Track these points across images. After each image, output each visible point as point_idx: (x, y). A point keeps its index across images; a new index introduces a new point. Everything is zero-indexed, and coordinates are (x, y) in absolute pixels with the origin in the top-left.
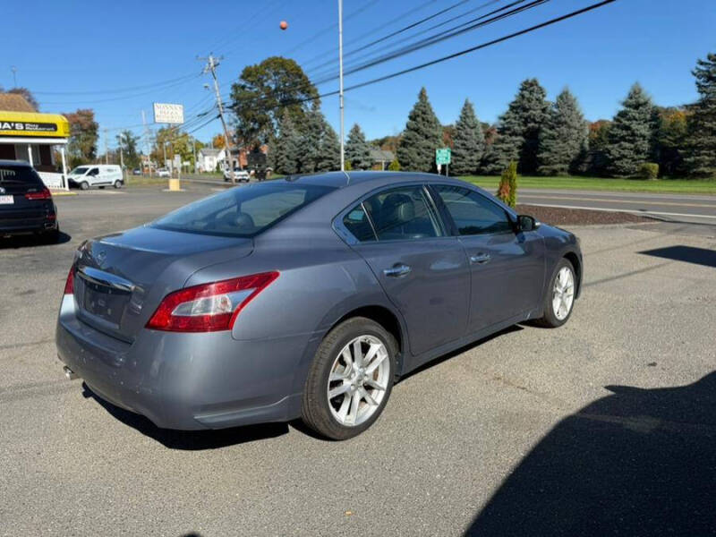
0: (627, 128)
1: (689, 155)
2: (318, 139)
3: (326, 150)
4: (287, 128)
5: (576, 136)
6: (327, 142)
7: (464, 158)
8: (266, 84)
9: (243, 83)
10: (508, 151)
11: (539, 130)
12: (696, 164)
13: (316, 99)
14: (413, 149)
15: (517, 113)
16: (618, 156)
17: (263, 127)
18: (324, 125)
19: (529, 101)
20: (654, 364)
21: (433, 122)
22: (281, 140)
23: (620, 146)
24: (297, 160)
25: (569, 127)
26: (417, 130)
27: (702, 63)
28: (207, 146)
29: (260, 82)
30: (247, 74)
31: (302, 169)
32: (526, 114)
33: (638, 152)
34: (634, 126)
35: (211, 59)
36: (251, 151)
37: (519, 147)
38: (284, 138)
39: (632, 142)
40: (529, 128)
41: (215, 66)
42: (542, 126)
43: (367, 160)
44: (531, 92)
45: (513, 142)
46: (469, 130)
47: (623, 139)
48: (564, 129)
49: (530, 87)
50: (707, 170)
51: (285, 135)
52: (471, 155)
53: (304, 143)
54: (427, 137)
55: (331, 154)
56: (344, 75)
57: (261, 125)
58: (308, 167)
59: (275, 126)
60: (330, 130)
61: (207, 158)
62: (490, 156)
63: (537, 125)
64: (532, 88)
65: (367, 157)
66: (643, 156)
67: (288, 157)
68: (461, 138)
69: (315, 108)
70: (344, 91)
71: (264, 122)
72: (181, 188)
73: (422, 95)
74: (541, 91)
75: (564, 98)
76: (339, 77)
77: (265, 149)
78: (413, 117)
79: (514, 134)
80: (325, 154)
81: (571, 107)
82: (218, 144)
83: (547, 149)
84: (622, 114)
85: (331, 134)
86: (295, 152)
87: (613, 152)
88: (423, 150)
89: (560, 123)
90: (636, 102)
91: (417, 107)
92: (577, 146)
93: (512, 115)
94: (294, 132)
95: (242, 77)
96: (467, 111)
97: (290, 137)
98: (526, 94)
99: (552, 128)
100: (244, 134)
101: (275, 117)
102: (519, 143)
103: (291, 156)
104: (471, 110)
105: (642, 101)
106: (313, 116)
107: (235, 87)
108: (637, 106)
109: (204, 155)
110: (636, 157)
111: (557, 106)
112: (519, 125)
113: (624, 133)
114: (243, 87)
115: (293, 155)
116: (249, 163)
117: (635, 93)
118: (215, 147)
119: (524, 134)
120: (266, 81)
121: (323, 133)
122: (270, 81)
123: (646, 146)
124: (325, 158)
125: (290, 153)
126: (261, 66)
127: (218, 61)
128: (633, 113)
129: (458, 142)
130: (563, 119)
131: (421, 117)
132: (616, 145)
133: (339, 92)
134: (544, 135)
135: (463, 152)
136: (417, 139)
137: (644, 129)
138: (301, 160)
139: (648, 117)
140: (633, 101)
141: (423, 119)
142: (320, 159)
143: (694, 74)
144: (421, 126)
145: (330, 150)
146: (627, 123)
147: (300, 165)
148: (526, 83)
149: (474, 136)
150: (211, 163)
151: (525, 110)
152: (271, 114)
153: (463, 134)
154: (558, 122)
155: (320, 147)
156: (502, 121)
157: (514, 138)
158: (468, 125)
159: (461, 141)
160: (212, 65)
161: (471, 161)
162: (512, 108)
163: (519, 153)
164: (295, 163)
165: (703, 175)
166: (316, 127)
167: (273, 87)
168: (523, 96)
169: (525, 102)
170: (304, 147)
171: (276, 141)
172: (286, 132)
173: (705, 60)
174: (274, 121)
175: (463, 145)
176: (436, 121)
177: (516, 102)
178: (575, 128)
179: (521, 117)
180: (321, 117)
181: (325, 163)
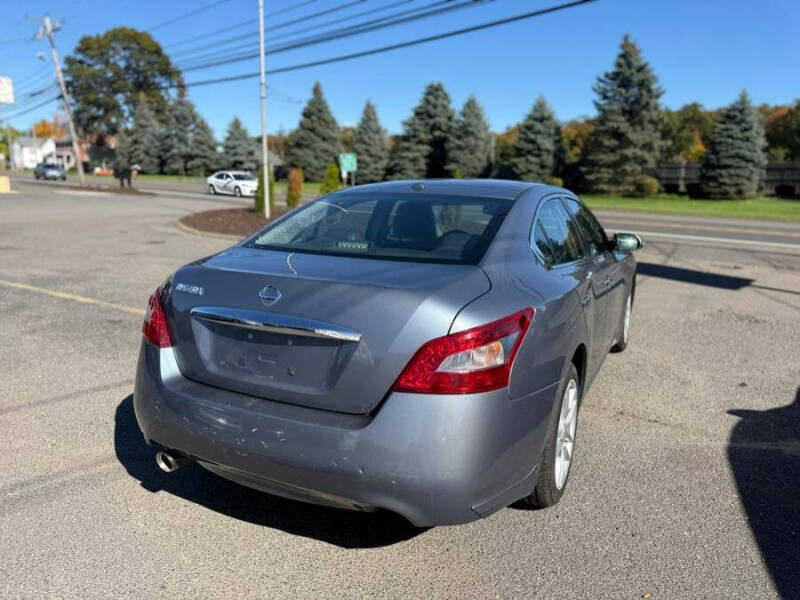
0: (533, 142)
1: (589, 173)
2: (186, 132)
3: (197, 147)
4: (143, 116)
5: (482, 148)
6: (199, 138)
7: (368, 165)
8: (112, 60)
9: (79, 57)
10: (414, 160)
11: (444, 140)
12: (597, 181)
13: (182, 87)
14: (309, 152)
15: (422, 119)
16: (524, 170)
17: (110, 114)
18: (194, 117)
19: (435, 106)
21: (330, 123)
22: (136, 131)
23: (527, 161)
24: (159, 157)
25: (477, 138)
26: (312, 130)
27: (601, 81)
28: (24, 134)
29: (103, 57)
30: (85, 46)
31: (166, 169)
32: (431, 121)
33: (543, 166)
34: (540, 140)
35: (48, 21)
36: (92, 144)
37: (426, 157)
38: (141, 130)
39: (538, 156)
40: (435, 138)
41: (55, 30)
42: (448, 135)
43: (252, 161)
44: (437, 97)
45: (419, 151)
46: (371, 134)
47: (529, 152)
48: (471, 140)
49: (434, 91)
50: (604, 187)
51: (142, 126)
52: (376, 162)
53: (167, 137)
54: (324, 139)
55: (204, 151)
57: (107, 111)
58: (175, 166)
59: (126, 114)
60: (202, 122)
61: (26, 151)
62: (396, 165)
63: (443, 134)
64: (436, 94)
65: (251, 158)
66: (548, 171)
67: (147, 153)
68: (364, 143)
69: (182, 95)
70: (267, 73)
71: (111, 108)
72: (12, 188)
73: (317, 90)
74: (446, 97)
75: (471, 105)
77: (113, 143)
78: (307, 114)
79: (420, 142)
80: (197, 151)
81: (478, 117)
82: (42, 132)
83: (455, 161)
84: (529, 128)
85: (203, 128)
86: (156, 147)
87: (521, 166)
88: (321, 154)
89: (468, 133)
90: (540, 117)
91: (311, 103)
92: (484, 158)
93: (418, 122)
94: (154, 122)
95: (79, 50)
96: (369, 115)
97: (149, 129)
98: (431, 98)
99: (459, 138)
100: (83, 123)
101: (127, 103)
102: (425, 153)
103: (151, 152)
104: (374, 113)
105: (546, 114)
106: (180, 103)
107: (69, 61)
108: (542, 120)
109: (22, 146)
110: (541, 171)
111: (464, 114)
112: (425, 133)
113: (530, 147)
114: (81, 62)
115: (154, 151)
116: (93, 158)
117: (540, 106)
118: (39, 136)
119: (431, 143)
120: (113, 56)
121: (192, 127)
122: (117, 57)
123: (549, 160)
124: (197, 156)
125: (149, 148)
126: (106, 36)
127: (58, 25)
128: (539, 126)
129: (360, 147)
130: (470, 129)
131: (316, 114)
132: (523, 159)
134: (452, 145)
135: (367, 159)
136: (314, 142)
137: (548, 144)
138: (164, 157)
139: (552, 131)
140: (538, 115)
141: (319, 118)
142: (189, 157)
143: (594, 90)
144: (316, 125)
145: (204, 147)
146: (532, 136)
147: (163, 163)
148: (431, 87)
149: (378, 142)
150: (33, 157)
151: (431, 116)
152: (120, 98)
153: (366, 139)
154: (465, 131)
155: (190, 142)
156: (407, 128)
157: (420, 147)
158: (371, 129)
159: (364, 147)
160: (49, 29)
161: (376, 169)
162: (418, 114)
163: (427, 164)
164: (156, 161)
165: (602, 192)
166: (185, 118)
167: (122, 64)
168: (427, 102)
169: (430, 108)
170: (168, 141)
171: (128, 133)
172: (142, 122)
173: (602, 77)
174: (125, 108)
175: (367, 150)
176: (334, 122)
177: (420, 107)
178: (482, 140)
179: (427, 124)
180: (190, 107)
181: (197, 162)
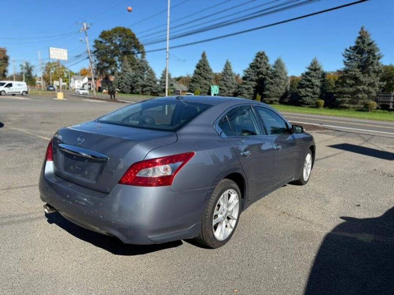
0: (309, 81)
1: (339, 97)
2: (144, 74)
3: (148, 82)
4: (126, 67)
5: (283, 83)
6: (149, 77)
7: (225, 91)
8: (114, 42)
9: (101, 40)
10: (248, 89)
11: (264, 79)
12: (342, 102)
13: (143, 53)
14: (198, 85)
15: (254, 69)
16: (304, 94)
17: (112, 65)
18: (148, 67)
19: (260, 63)
20: (359, 205)
21: (209, 71)
22: (122, 74)
23: (306, 90)
24: (131, 86)
25: (281, 79)
26: (200, 74)
27: (347, 51)
28: (76, 74)
29: (111, 40)
30: (104, 35)
31: (134, 91)
32: (258, 70)
33: (314, 94)
34: (313, 80)
35: (85, 24)
36: (103, 79)
37: (254, 88)
38: (124, 73)
39: (312, 88)
40: (259, 78)
41: (87, 28)
42: (266, 77)
43: (172, 89)
44: (261, 58)
45: (251, 84)
46: (228, 77)
47: (307, 86)
48: (277, 80)
49: (261, 55)
50: (347, 105)
51: (125, 71)
52: (229, 90)
53: (135, 76)
54: (205, 79)
55: (151, 83)
56: (170, 39)
57: (110, 64)
58: (138, 90)
59: (118, 66)
60: (151, 70)
61: (76, 81)
62: (239, 91)
63: (264, 77)
64: (262, 57)
65: (172, 87)
66: (317, 96)
67: (126, 84)
68: (224, 81)
69: (143, 57)
71: (112, 63)
72: (64, 98)
73: (204, 55)
74: (266, 58)
75: (278, 62)
76: (166, 40)
77: (112, 78)
78: (198, 67)
79: (252, 80)
80: (148, 84)
81: (282, 68)
82: (84, 73)
83: (268, 90)
84: (307, 74)
85: (152, 73)
86: (130, 81)
87: (302, 93)
88: (203, 86)
89: (276, 76)
90: (315, 67)
91: (200, 61)
92: (284, 88)
93: (251, 70)
94: (130, 70)
95: (100, 37)
96: (227, 67)
97: (128, 72)
98: (258, 58)
99: (271, 78)
100: (100, 69)
101: (119, 60)
102: (254, 85)
103: (128, 84)
104: (230, 66)
105: (317, 67)
106: (142, 61)
107: (96, 41)
108: (315, 70)
109: (75, 80)
110: (313, 96)
111: (274, 67)
112: (255, 76)
113: (308, 83)
114: (101, 42)
115: (129, 83)
116: (102, 85)
117: (314, 63)
118: (82, 75)
119: (256, 81)
120: (114, 40)
121: (146, 72)
122: (116, 40)
123: (318, 90)
124: (148, 86)
125: (127, 81)
126: (112, 31)
127: (89, 26)
128: (313, 73)
129: (222, 83)
130: (277, 74)
131: (202, 67)
132: (304, 89)
133: (166, 49)
134: (267, 82)
135: (225, 88)
136: (200, 79)
137: (317, 82)
138: (133, 86)
139: (320, 76)
140: (313, 67)
141: (204, 69)
142: (144, 86)
143: (343, 55)
144: (202, 72)
145: (151, 82)
146: (310, 78)
147: (133, 88)
148: (259, 53)
149: (231, 80)
150: (79, 84)
151: (258, 68)
152: (116, 58)
153: (225, 78)
154: (275, 75)
155: (145, 79)
156: (246, 73)
157: (252, 82)
158: (227, 73)
159: (224, 82)
160: (85, 28)
161: (229, 93)
162: (251, 66)
163: (254, 91)
164: (130, 88)
165: (345, 108)
166: (143, 68)
167: (118, 43)
168: (257, 61)
169: (258, 64)
170: (136, 79)
171: (119, 74)
172: (125, 69)
173: (348, 49)
174: (118, 63)
175: (225, 84)
176: (211, 70)
177: (253, 63)
178: (283, 79)
179: (255, 72)
180: (146, 63)
181: (148, 88)
